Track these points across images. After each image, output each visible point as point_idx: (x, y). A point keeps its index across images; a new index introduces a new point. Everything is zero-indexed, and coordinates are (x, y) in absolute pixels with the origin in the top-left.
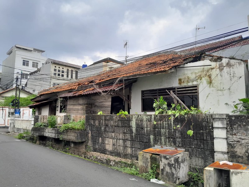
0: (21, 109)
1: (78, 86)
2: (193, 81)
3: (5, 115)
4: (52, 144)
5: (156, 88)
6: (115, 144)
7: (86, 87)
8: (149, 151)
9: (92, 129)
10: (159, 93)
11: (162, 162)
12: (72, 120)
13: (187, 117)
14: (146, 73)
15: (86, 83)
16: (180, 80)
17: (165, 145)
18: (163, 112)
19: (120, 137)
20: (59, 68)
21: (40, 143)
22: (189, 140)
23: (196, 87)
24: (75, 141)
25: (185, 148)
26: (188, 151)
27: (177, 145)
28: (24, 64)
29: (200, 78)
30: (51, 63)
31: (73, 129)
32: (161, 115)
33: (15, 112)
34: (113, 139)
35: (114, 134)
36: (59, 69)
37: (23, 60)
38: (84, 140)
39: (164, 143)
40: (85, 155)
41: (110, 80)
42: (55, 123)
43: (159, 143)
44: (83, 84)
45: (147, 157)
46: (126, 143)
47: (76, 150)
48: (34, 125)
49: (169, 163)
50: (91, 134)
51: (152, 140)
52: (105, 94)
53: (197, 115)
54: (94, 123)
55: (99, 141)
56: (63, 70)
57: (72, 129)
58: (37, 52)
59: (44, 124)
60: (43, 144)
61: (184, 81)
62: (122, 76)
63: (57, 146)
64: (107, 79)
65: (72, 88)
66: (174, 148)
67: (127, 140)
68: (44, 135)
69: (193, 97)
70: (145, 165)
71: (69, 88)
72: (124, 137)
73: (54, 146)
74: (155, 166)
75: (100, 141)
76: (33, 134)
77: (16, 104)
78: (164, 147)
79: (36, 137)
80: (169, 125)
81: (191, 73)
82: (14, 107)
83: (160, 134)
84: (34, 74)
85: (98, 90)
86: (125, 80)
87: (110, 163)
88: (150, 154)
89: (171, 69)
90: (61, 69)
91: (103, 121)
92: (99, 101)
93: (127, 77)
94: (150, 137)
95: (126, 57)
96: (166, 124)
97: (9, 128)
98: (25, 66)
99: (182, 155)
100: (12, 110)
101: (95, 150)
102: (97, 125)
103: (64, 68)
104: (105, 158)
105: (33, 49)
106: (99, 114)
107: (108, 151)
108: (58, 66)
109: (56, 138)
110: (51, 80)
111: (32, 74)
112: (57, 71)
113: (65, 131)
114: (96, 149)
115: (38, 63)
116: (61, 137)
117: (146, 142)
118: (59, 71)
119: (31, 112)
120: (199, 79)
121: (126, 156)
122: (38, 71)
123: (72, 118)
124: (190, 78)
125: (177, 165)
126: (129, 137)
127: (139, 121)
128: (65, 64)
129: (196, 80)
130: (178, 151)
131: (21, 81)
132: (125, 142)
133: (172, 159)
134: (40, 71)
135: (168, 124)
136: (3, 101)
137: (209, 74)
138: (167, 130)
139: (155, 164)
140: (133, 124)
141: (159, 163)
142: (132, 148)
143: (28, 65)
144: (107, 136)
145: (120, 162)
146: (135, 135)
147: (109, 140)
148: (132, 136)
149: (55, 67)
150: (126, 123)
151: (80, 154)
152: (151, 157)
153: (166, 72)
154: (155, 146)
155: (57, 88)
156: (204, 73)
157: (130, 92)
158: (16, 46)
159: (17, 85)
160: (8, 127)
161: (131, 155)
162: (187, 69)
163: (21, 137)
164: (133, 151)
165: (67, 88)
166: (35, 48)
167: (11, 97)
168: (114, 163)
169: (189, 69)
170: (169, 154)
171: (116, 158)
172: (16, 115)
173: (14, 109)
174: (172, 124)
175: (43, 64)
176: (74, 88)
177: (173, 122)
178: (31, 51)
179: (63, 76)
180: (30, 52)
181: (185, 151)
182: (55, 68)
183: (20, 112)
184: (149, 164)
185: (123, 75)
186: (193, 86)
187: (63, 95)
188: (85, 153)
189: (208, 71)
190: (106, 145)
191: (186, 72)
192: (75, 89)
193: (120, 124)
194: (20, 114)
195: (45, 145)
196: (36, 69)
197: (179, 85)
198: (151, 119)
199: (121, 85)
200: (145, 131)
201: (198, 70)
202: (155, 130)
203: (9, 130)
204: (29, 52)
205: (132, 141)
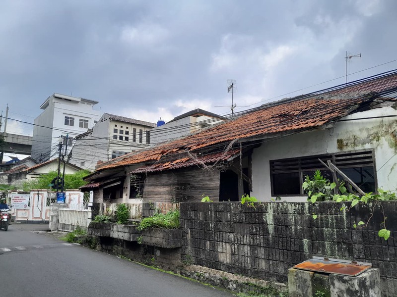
0: (67, 193)
1: (160, 156)
2: (363, 144)
3: (42, 203)
4: (122, 250)
5: (296, 157)
6: (237, 253)
7: (174, 157)
8: (307, 267)
9: (192, 226)
10: (303, 164)
11: (334, 288)
12: (157, 211)
13: (373, 206)
14: (282, 132)
15: (175, 150)
16: (340, 142)
17: (332, 255)
18: (323, 198)
19: (245, 241)
20: (122, 127)
21: (103, 248)
22: (379, 247)
23: (370, 152)
24: (165, 247)
25: (370, 261)
26: (378, 266)
27: (355, 256)
28: (66, 123)
29: (377, 137)
30: (108, 119)
31: (161, 225)
32: (322, 202)
33: (58, 197)
34: (231, 243)
35: (232, 236)
36: (122, 129)
37: (66, 117)
38: (179, 245)
39: (329, 252)
40: (181, 269)
41: (216, 144)
42: (127, 216)
43: (320, 252)
44: (170, 152)
45: (306, 278)
46: (256, 252)
47: (164, 261)
48: (93, 219)
49: (349, 288)
50: (191, 234)
51: (306, 247)
52: (210, 166)
53: (391, 202)
54: (196, 215)
55: (205, 247)
56: (127, 130)
57: (158, 226)
58: (86, 103)
59: (110, 218)
60: (106, 250)
61: (347, 144)
62: (237, 137)
63: (132, 254)
64: (210, 143)
65: (152, 159)
66: (350, 262)
67: (259, 246)
68: (111, 236)
69: (361, 170)
70: (300, 292)
71: (147, 159)
72: (252, 242)
73: (126, 253)
74: (323, 294)
75: (208, 247)
76: (92, 234)
77: (58, 185)
78: (330, 259)
79: (96, 239)
80: (339, 221)
81: (360, 130)
82: (56, 190)
83: (321, 236)
84: (83, 138)
85: (197, 160)
86: (243, 144)
87: (228, 284)
88: (311, 273)
89: (326, 124)
90: (124, 129)
91: (211, 213)
92: (198, 179)
93: (247, 138)
94: (302, 242)
95: (232, 106)
96: (332, 219)
97: (50, 223)
98: (69, 126)
99: (370, 273)
100: (52, 195)
101: (199, 263)
102: (201, 219)
103: (129, 126)
104: (218, 276)
105: (80, 100)
106: (203, 200)
107: (223, 265)
108: (119, 125)
109: (132, 240)
110: (109, 146)
111: (79, 137)
112: (119, 131)
113: (146, 230)
114: (202, 260)
115: (88, 121)
116: (140, 240)
117: (295, 251)
118: (121, 132)
119: (82, 198)
120: (375, 140)
121: (256, 274)
122: (89, 133)
123: (157, 207)
124: (358, 139)
125: (363, 292)
126: (262, 241)
127: (280, 214)
128: (130, 121)
129: (370, 141)
130: (361, 267)
131: (66, 149)
132: (256, 249)
133: (356, 282)
134: (92, 133)
135: (337, 219)
136: (36, 181)
137: (393, 130)
138: (335, 230)
139: (322, 291)
140: (268, 218)
141: (329, 288)
142: (269, 260)
143: (72, 124)
144: (221, 239)
145: (247, 284)
146: (273, 239)
147: (224, 246)
148: (268, 240)
149: (116, 126)
150: (255, 217)
151: (172, 268)
152: (313, 277)
153: (317, 128)
154: (314, 257)
155: (125, 158)
156: (383, 129)
157: (250, 164)
158: (54, 96)
159: (60, 156)
160: (48, 223)
161: (267, 272)
162: (352, 123)
163: (72, 240)
164: (270, 265)
165: (142, 159)
166: (83, 98)
167: (50, 175)
168: (235, 286)
169: (356, 124)
170: (345, 272)
171: (239, 276)
172: (59, 202)
173: (55, 194)
174: (345, 219)
175: (96, 122)
176: (155, 158)
177: (346, 216)
178: (77, 102)
179: (127, 139)
180: (77, 105)
181: (372, 267)
182: (116, 128)
183: (65, 198)
184: (310, 290)
185: (239, 135)
186: (364, 151)
187: (138, 171)
188: (181, 268)
189: (390, 126)
190: (219, 254)
191: (350, 128)
192: (156, 160)
193: (244, 218)
194: (65, 201)
195: (110, 251)
196: (85, 130)
197: (339, 151)
198: (303, 211)
199: (236, 152)
200: (293, 231)
201: (372, 125)
202: (312, 230)
203: (50, 227)
204: (74, 104)
205: (268, 248)
